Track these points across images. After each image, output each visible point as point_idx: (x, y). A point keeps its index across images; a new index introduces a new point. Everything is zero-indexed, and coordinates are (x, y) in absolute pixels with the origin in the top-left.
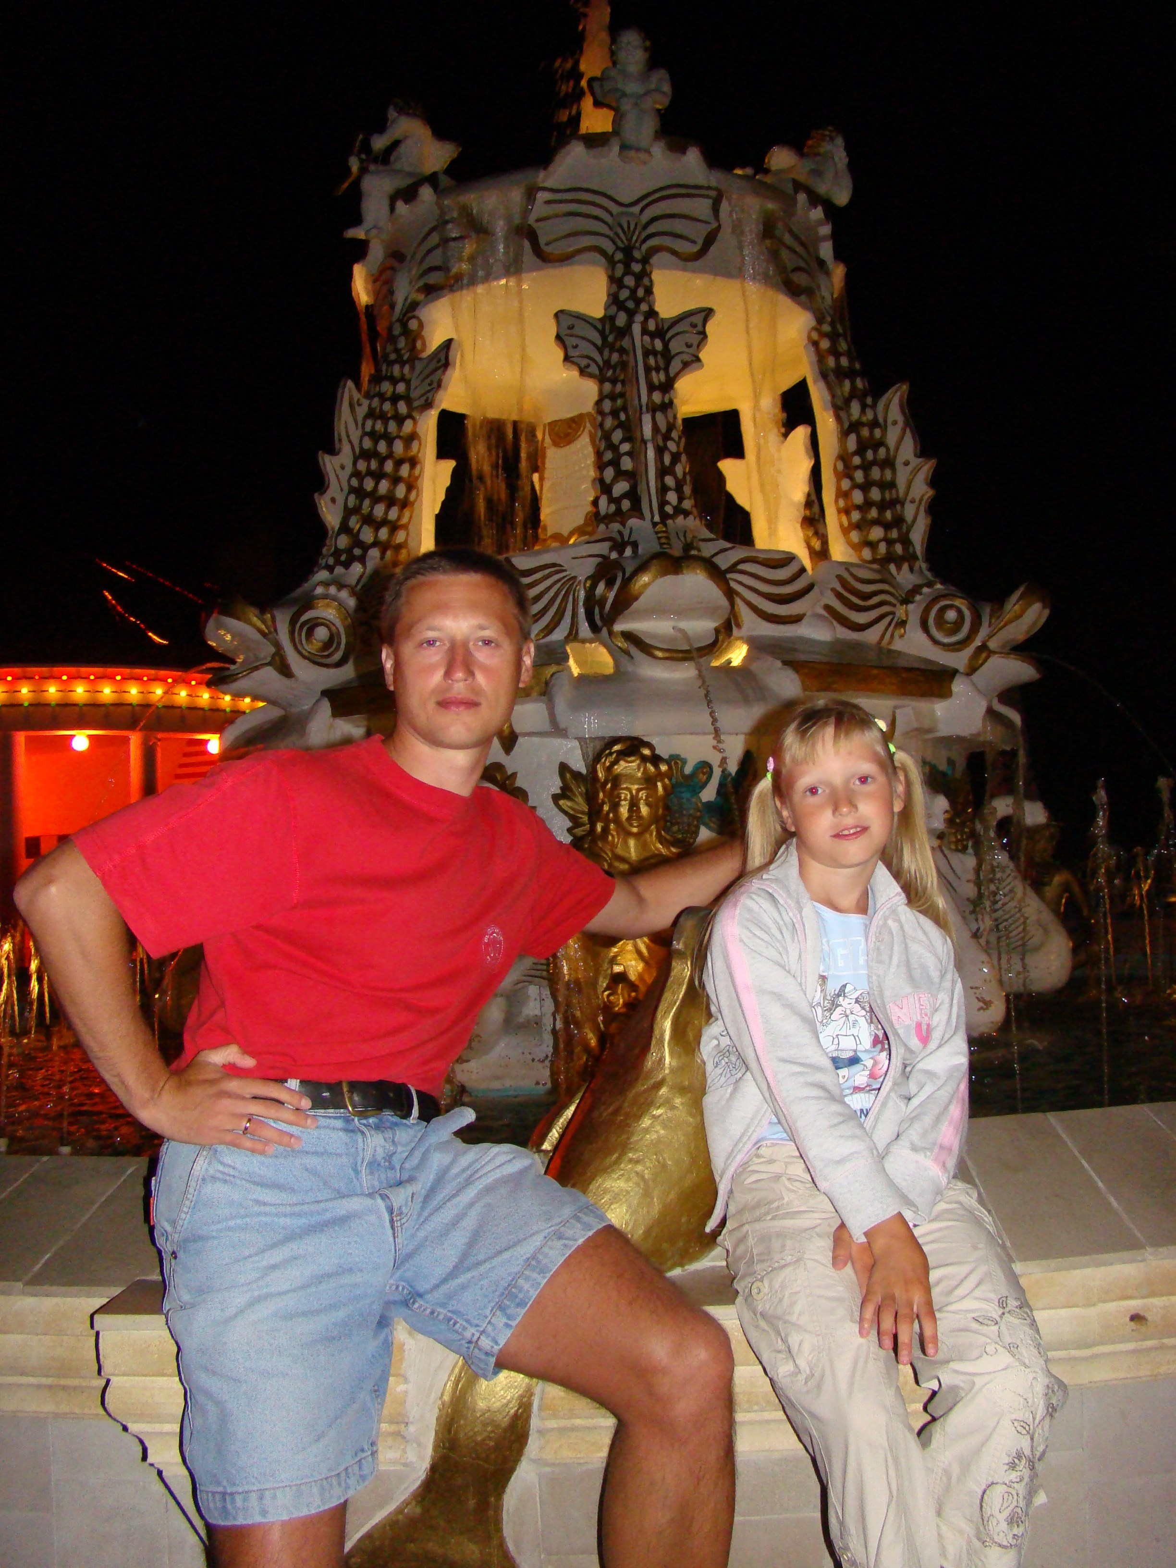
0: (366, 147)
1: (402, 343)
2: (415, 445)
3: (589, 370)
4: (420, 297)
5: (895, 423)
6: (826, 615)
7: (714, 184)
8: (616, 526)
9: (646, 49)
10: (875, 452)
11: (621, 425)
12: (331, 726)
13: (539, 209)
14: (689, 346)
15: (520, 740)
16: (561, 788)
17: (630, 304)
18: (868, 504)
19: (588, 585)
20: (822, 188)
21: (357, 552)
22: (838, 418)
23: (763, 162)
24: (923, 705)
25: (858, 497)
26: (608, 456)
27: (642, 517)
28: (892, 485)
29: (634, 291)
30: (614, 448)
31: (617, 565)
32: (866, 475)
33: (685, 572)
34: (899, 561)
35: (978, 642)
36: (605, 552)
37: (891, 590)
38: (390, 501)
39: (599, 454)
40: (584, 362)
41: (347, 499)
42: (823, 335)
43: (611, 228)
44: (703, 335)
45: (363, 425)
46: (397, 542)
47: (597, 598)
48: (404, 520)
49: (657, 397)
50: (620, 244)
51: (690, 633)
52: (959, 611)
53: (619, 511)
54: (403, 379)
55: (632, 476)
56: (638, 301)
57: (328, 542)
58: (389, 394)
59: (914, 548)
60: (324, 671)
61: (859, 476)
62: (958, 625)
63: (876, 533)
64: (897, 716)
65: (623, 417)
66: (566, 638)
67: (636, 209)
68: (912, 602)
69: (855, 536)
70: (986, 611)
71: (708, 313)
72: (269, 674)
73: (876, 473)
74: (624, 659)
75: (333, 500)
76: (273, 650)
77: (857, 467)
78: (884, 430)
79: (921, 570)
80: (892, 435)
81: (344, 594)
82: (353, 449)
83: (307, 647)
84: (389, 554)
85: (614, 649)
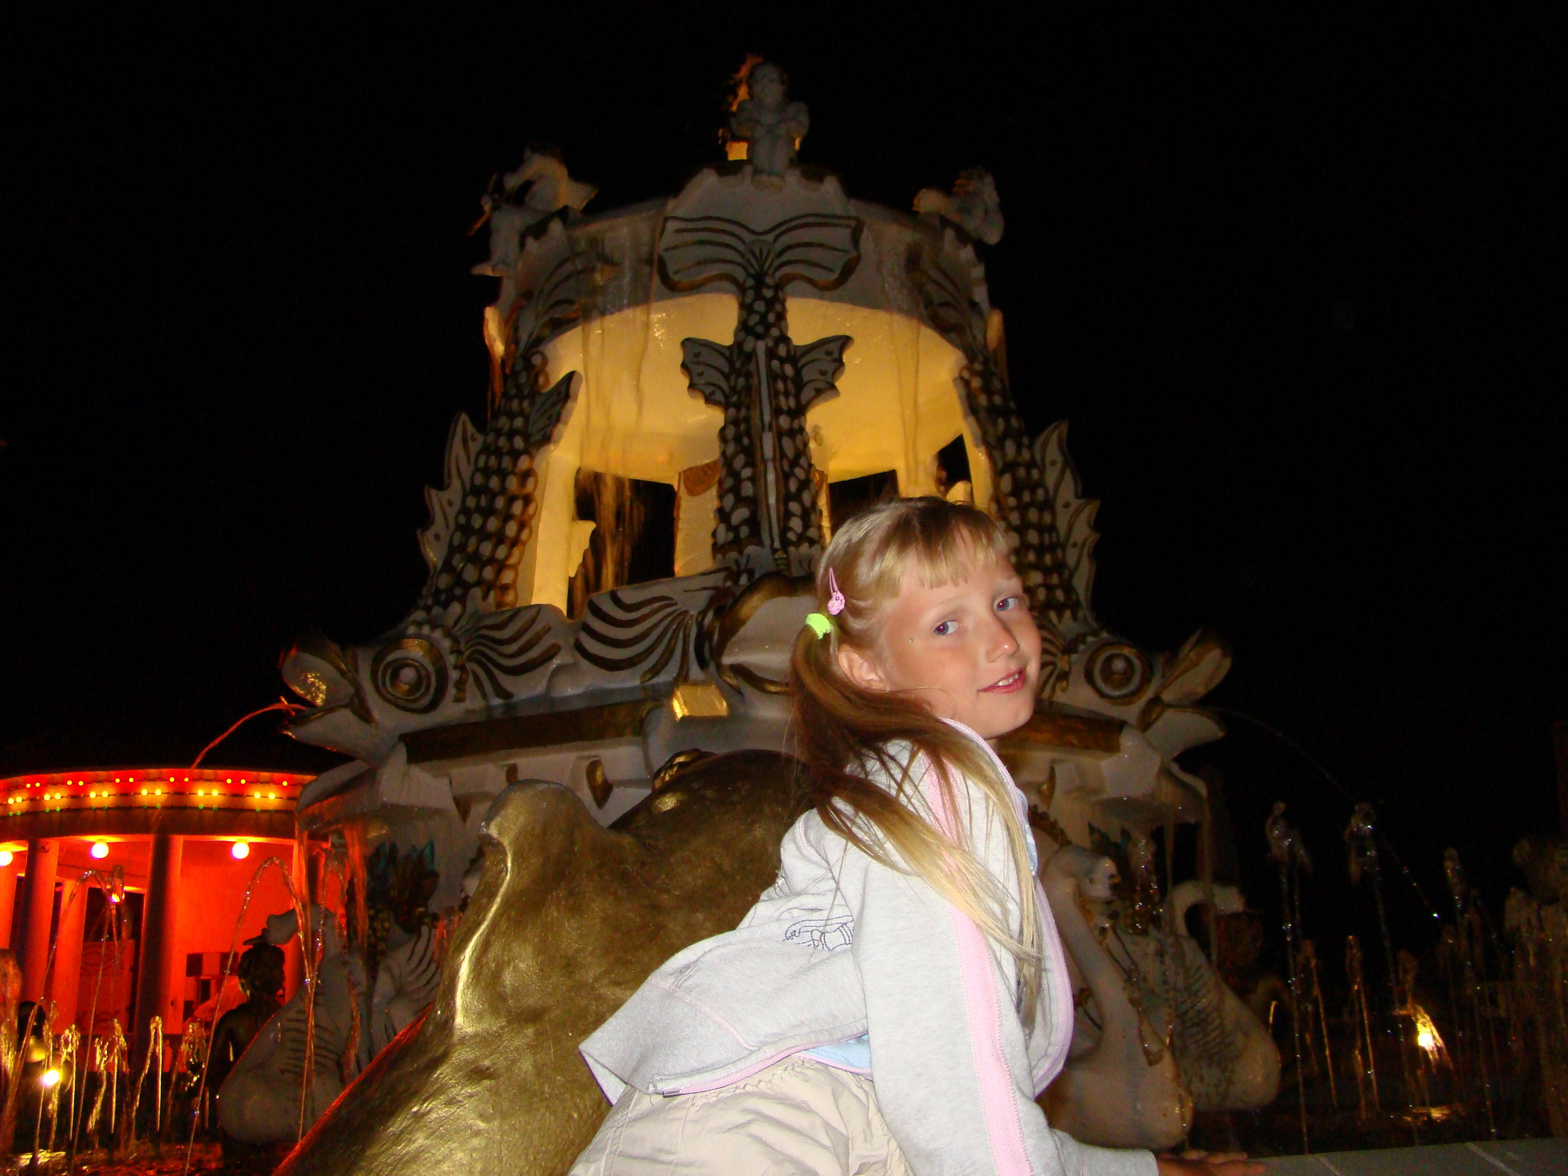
0: (500, 187)
1: (523, 378)
2: (532, 484)
3: (715, 397)
4: (547, 332)
5: (1053, 463)
7: (853, 213)
8: (733, 555)
9: (783, 82)
10: (1033, 491)
11: (743, 450)
12: (406, 774)
13: (669, 238)
14: (823, 373)
15: (615, 790)
17: (760, 329)
18: (1025, 547)
19: (700, 619)
20: (971, 225)
22: (991, 457)
23: (911, 204)
24: (1085, 760)
26: (730, 483)
27: (760, 543)
28: (1052, 528)
29: (764, 317)
30: (735, 474)
31: (729, 593)
32: (1023, 517)
34: (1060, 609)
35: (1149, 694)
36: (720, 584)
37: (1051, 637)
38: (499, 539)
40: (709, 390)
41: (452, 536)
42: (973, 373)
43: (742, 255)
44: (840, 364)
45: (476, 460)
46: (504, 582)
47: (705, 629)
48: (513, 560)
49: (784, 421)
50: (752, 271)
52: (1127, 660)
53: (737, 539)
54: (521, 413)
55: (752, 501)
56: (768, 327)
57: (428, 581)
58: (506, 428)
59: (1077, 595)
60: (410, 716)
61: (1015, 518)
62: (1127, 676)
63: (1036, 578)
64: (1058, 775)
65: (745, 441)
66: (676, 680)
67: (770, 238)
68: (1076, 652)
70: (1159, 660)
71: (845, 341)
72: (345, 716)
73: (1033, 515)
74: (737, 699)
75: (437, 537)
76: (351, 690)
77: (1013, 509)
78: (1042, 471)
79: (1086, 619)
80: (1051, 476)
81: (438, 634)
82: (463, 483)
83: (391, 690)
84: (492, 595)
85: (724, 687)
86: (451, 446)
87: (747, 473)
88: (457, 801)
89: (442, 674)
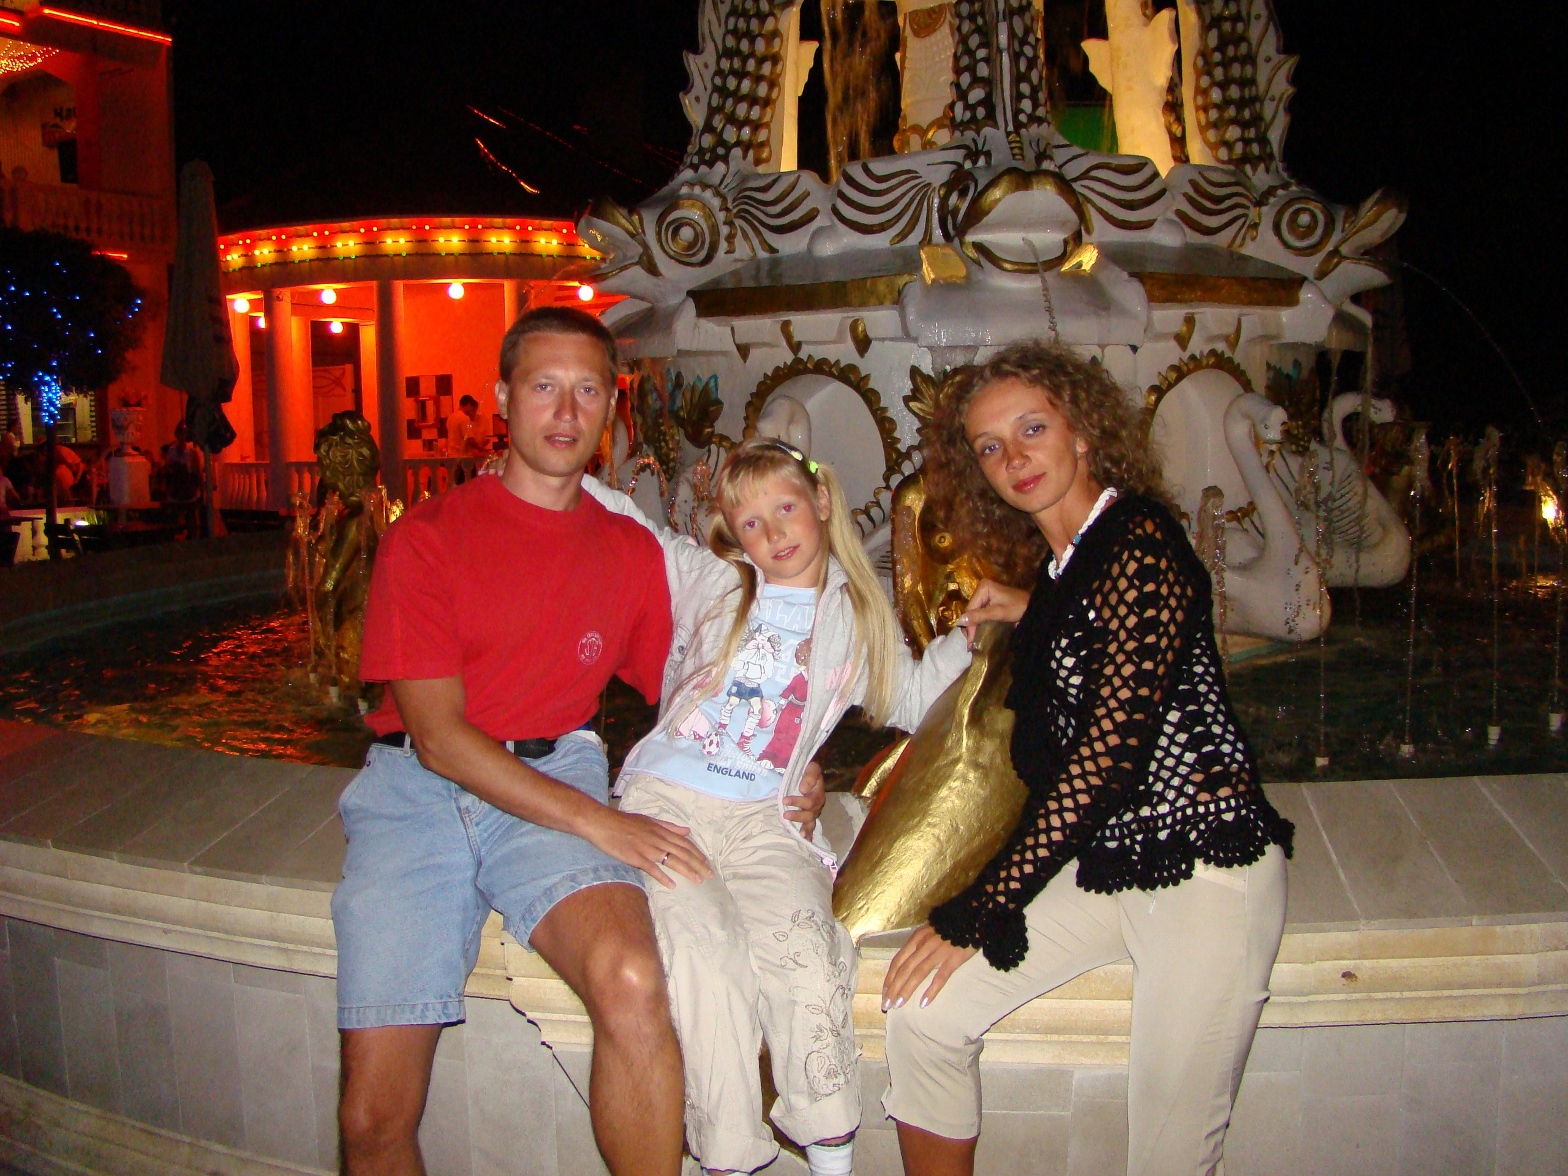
2: (777, 41)
5: (1258, 17)
6: (1177, 219)
8: (970, 134)
10: (1237, 47)
11: (978, 30)
12: (696, 326)
15: (874, 344)
16: (912, 390)
18: (1227, 102)
19: (942, 192)
21: (721, 151)
22: (1200, 13)
24: (1268, 312)
25: (1216, 95)
26: (965, 61)
27: (995, 125)
28: (1252, 82)
30: (970, 53)
31: (970, 176)
32: (1226, 72)
33: (1035, 187)
34: (1255, 162)
35: (1330, 247)
36: (960, 160)
37: (1245, 193)
38: (753, 100)
39: (956, 58)
41: (710, 98)
45: (726, 23)
46: (759, 141)
47: (950, 208)
48: (766, 119)
51: (1038, 245)
52: (1313, 216)
53: (974, 119)
55: (988, 83)
57: (693, 140)
59: (1271, 148)
60: (689, 268)
61: (1219, 73)
62: (1311, 229)
63: (1233, 133)
64: (1244, 323)
65: (980, 21)
66: (920, 243)
68: (1266, 205)
69: (1212, 135)
70: (1340, 215)
72: (637, 273)
73: (1236, 70)
74: (974, 267)
75: (697, 99)
76: (641, 250)
77: (1218, 64)
78: (1247, 24)
79: (1277, 171)
80: (1255, 31)
81: (708, 194)
82: (716, 48)
83: (673, 247)
84: (751, 153)
85: (965, 259)
86: (703, 12)
87: (982, 53)
88: (739, 347)
89: (714, 230)
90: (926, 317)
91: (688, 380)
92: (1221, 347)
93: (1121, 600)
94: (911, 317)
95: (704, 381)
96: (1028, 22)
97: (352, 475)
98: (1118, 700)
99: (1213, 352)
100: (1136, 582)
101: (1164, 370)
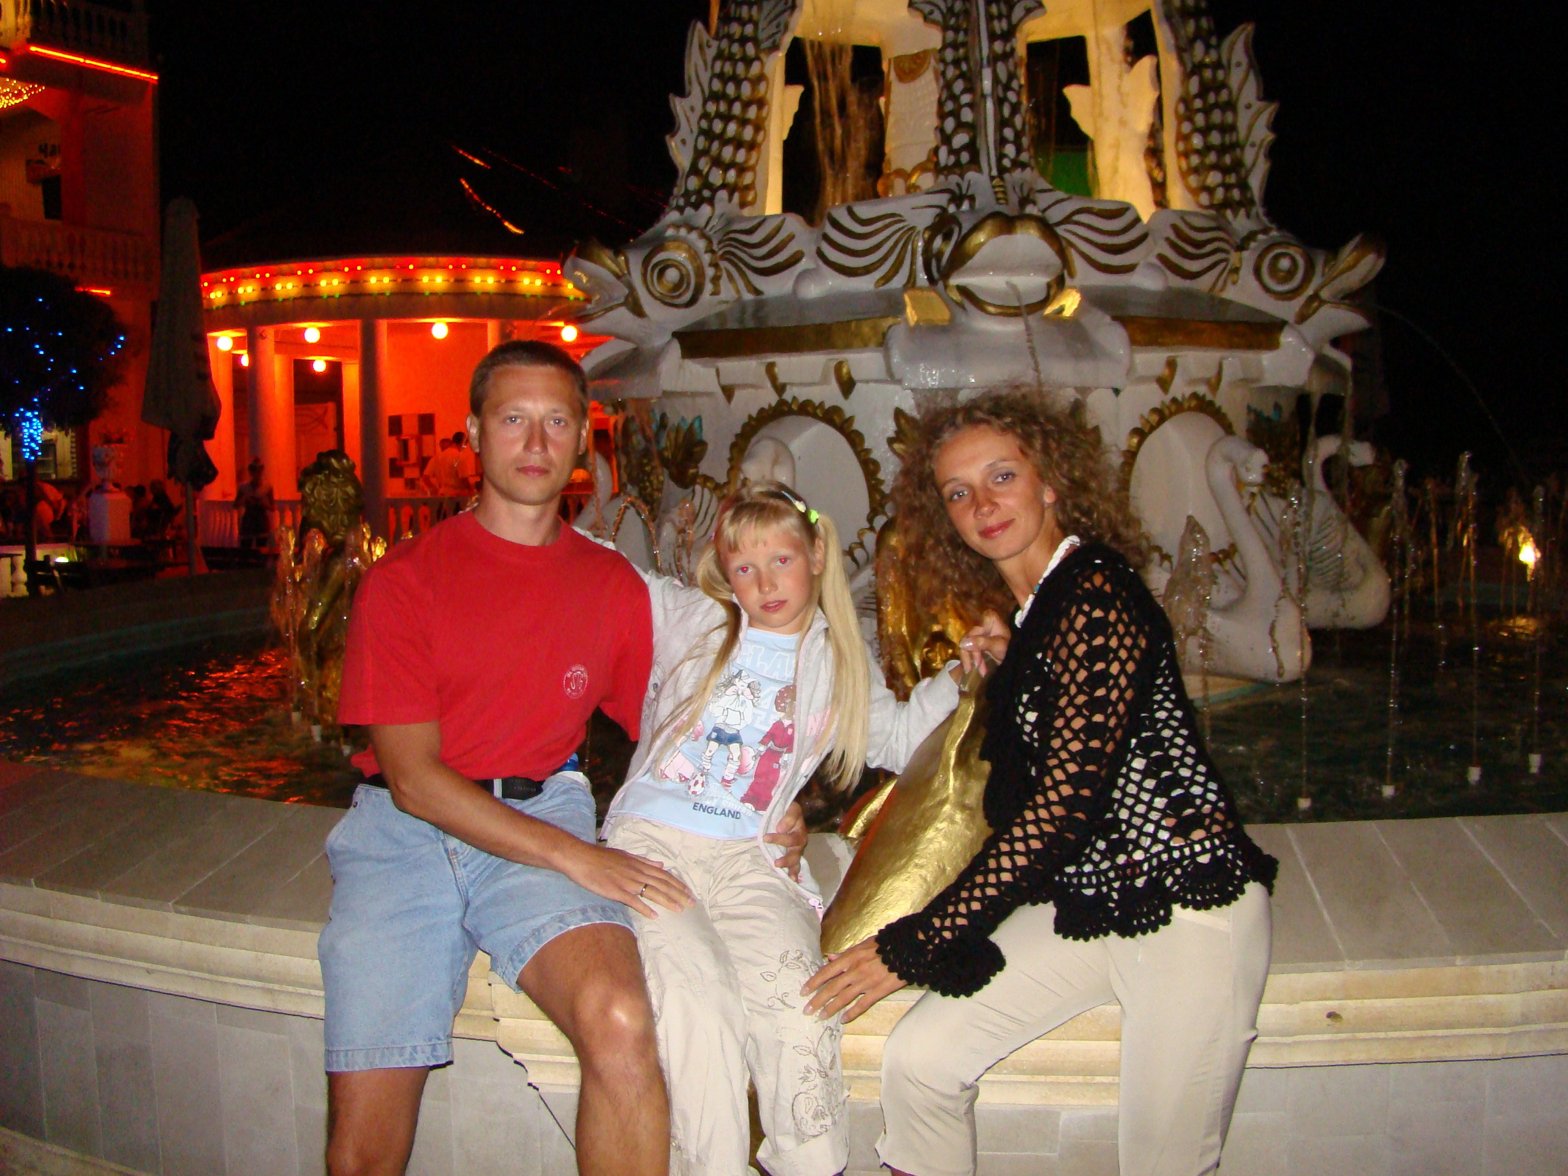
2: (762, 87)
3: (932, 17)
5: (1239, 64)
6: (1159, 263)
8: (954, 179)
10: (1217, 93)
11: (962, 76)
12: (681, 367)
15: (858, 386)
18: (1208, 148)
19: (926, 236)
21: (706, 193)
22: (1181, 61)
24: (1250, 355)
25: (1197, 141)
26: (949, 106)
27: (979, 170)
28: (1233, 128)
30: (954, 98)
31: (954, 220)
32: (1208, 118)
33: (1019, 231)
34: (1235, 207)
35: (1310, 292)
36: (944, 203)
37: (1226, 237)
38: (738, 143)
39: (941, 104)
40: (927, 8)
41: (696, 141)
45: (713, 67)
46: (745, 183)
47: (934, 252)
48: (752, 162)
49: (998, 46)
51: (1021, 288)
52: (1293, 260)
53: (958, 163)
54: (750, 20)
55: (972, 128)
57: (679, 182)
58: (737, 36)
59: (1252, 194)
60: (675, 310)
61: (1200, 119)
62: (1291, 273)
63: (1213, 178)
64: (1225, 367)
65: (964, 67)
66: (905, 286)
68: (1246, 249)
69: (1193, 180)
70: (1320, 260)
72: (622, 314)
73: (1216, 117)
74: (958, 310)
75: (684, 142)
76: (627, 291)
77: (1198, 111)
78: (1227, 69)
79: (1258, 216)
80: (1235, 78)
81: (694, 236)
82: (703, 91)
83: (658, 289)
84: (736, 196)
85: (948, 302)
86: (690, 53)
87: (966, 99)
88: (723, 388)
89: (700, 273)
90: (911, 359)
91: (673, 420)
92: (1202, 390)
93: (1071, 655)
94: (896, 359)
95: (689, 421)
96: (1012, 68)
97: (336, 513)
98: (1069, 752)
99: (1194, 395)
100: (1086, 637)
101: (1146, 412)
